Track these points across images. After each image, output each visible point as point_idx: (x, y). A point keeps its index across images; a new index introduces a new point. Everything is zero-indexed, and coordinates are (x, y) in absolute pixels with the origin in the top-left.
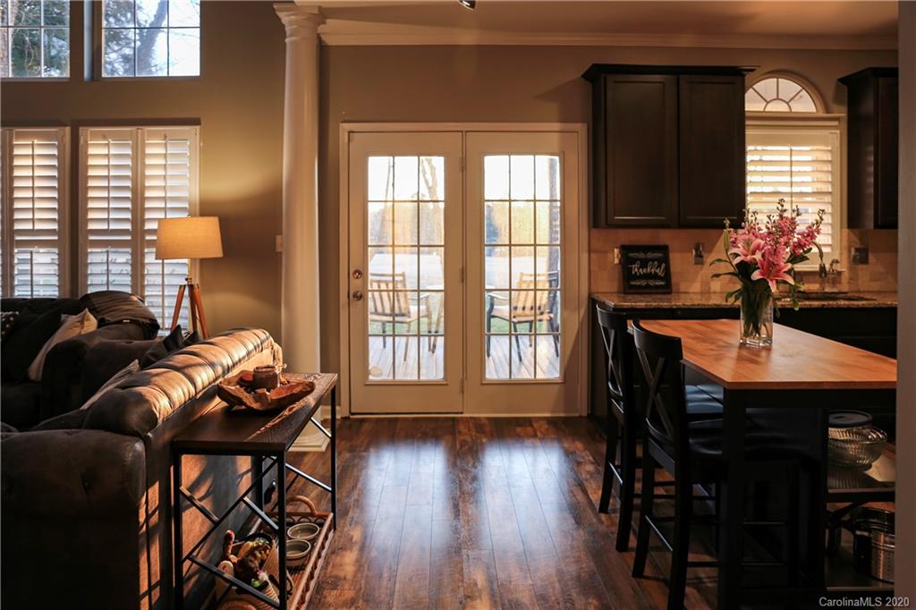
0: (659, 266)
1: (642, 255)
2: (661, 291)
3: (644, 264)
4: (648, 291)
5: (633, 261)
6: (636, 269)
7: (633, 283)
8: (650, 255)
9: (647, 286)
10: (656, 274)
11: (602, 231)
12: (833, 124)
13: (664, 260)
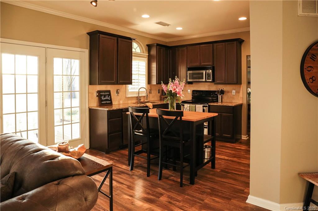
0: (109, 97)
1: (104, 94)
2: (110, 104)
3: (105, 97)
4: (106, 105)
5: (102, 95)
6: (103, 98)
7: (102, 102)
8: (106, 93)
9: (106, 103)
10: (108, 99)
11: (92, 87)
12: (146, 56)
13: (110, 95)
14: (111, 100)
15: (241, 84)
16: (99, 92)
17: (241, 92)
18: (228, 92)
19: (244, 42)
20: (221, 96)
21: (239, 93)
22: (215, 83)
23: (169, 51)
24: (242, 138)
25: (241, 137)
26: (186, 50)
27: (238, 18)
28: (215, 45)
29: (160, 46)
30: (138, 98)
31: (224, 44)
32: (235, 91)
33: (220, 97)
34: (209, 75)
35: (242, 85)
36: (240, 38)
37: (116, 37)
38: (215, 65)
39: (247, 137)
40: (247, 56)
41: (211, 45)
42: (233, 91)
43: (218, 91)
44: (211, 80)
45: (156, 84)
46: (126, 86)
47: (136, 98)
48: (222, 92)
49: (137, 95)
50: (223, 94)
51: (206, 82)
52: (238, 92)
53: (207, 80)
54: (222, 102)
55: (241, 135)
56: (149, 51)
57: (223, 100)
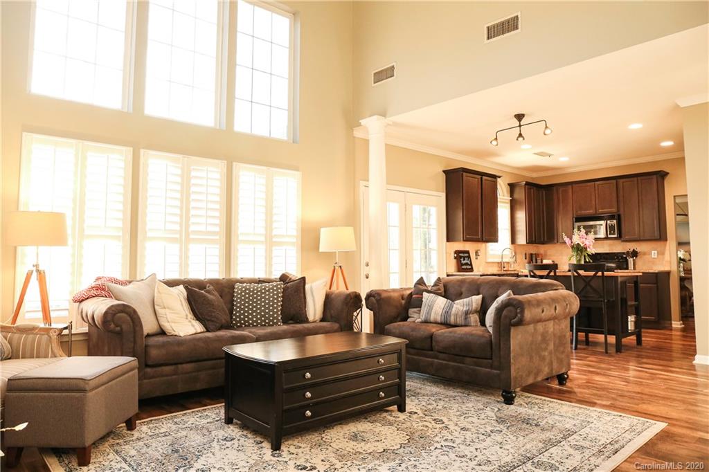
0: (468, 260)
1: (462, 255)
2: (471, 270)
4: (467, 270)
5: (461, 257)
6: (462, 261)
7: (462, 267)
8: (465, 255)
9: (467, 268)
10: (468, 263)
11: (449, 244)
12: (507, 201)
13: (469, 257)
14: (471, 265)
15: (666, 240)
16: (457, 252)
17: (667, 253)
18: (645, 254)
19: (669, 175)
20: (634, 260)
21: (663, 254)
22: (622, 239)
23: (541, 192)
24: (673, 326)
25: (671, 324)
26: (570, 191)
27: (660, 143)
28: (621, 181)
29: (531, 186)
30: (501, 264)
31: (635, 179)
32: (656, 252)
33: (630, 261)
34: (612, 228)
35: (668, 242)
36: (660, 171)
37: (479, 175)
38: (621, 212)
39: (681, 324)
40: (675, 197)
41: (614, 181)
42: (653, 252)
43: (628, 252)
44: (615, 236)
45: (525, 243)
46: (486, 246)
47: (497, 264)
48: (635, 254)
49: (500, 260)
50: (636, 257)
51: (607, 238)
52: (661, 253)
53: (609, 236)
54: (634, 268)
55: (671, 320)
56: (512, 193)
57: (636, 266)
